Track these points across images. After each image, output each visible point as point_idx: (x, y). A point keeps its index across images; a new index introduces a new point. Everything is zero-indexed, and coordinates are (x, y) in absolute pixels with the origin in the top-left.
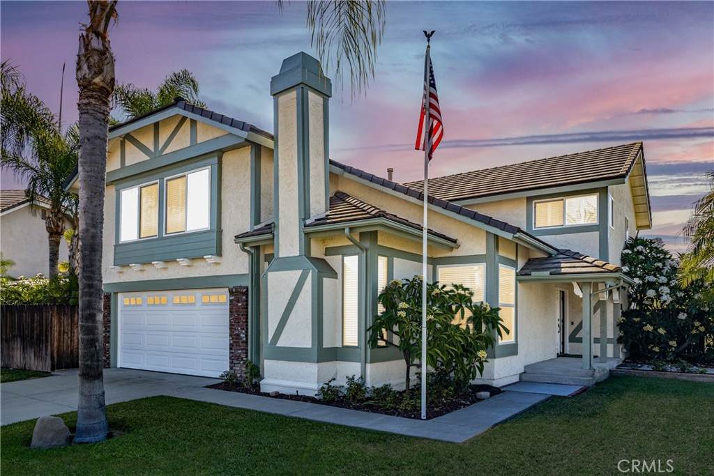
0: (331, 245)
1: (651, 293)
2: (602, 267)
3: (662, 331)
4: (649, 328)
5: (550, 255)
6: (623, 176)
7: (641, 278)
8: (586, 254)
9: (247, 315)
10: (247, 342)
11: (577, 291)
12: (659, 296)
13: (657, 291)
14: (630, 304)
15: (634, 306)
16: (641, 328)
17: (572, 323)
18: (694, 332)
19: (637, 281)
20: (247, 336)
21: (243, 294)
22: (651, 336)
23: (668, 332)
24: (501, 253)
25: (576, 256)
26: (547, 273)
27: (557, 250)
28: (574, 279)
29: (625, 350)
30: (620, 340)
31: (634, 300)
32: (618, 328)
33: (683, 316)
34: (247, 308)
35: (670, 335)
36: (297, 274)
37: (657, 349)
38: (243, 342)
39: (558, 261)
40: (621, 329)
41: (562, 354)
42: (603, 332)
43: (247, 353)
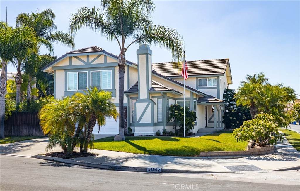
0: (154, 95)
1: (231, 107)
2: (219, 101)
3: (235, 119)
4: (231, 118)
5: (205, 97)
6: (224, 74)
7: (229, 102)
8: (215, 97)
9: (127, 115)
10: (127, 122)
11: (213, 107)
12: (234, 108)
13: (233, 106)
14: (226, 110)
15: (227, 111)
16: (229, 118)
17: (209, 117)
18: (243, 119)
19: (228, 103)
20: (127, 121)
21: (125, 108)
22: (232, 120)
23: (237, 119)
24: (194, 97)
25: (212, 97)
26: (205, 102)
27: (207, 95)
28: (212, 104)
29: (224, 125)
30: (223, 122)
31: (227, 109)
32: (222, 118)
33: (240, 114)
34: (127, 113)
35: (237, 120)
36: (147, 103)
37: (233, 124)
38: (125, 122)
39: (207, 98)
40: (223, 118)
41: (206, 127)
42: (219, 119)
43: (127, 126)
